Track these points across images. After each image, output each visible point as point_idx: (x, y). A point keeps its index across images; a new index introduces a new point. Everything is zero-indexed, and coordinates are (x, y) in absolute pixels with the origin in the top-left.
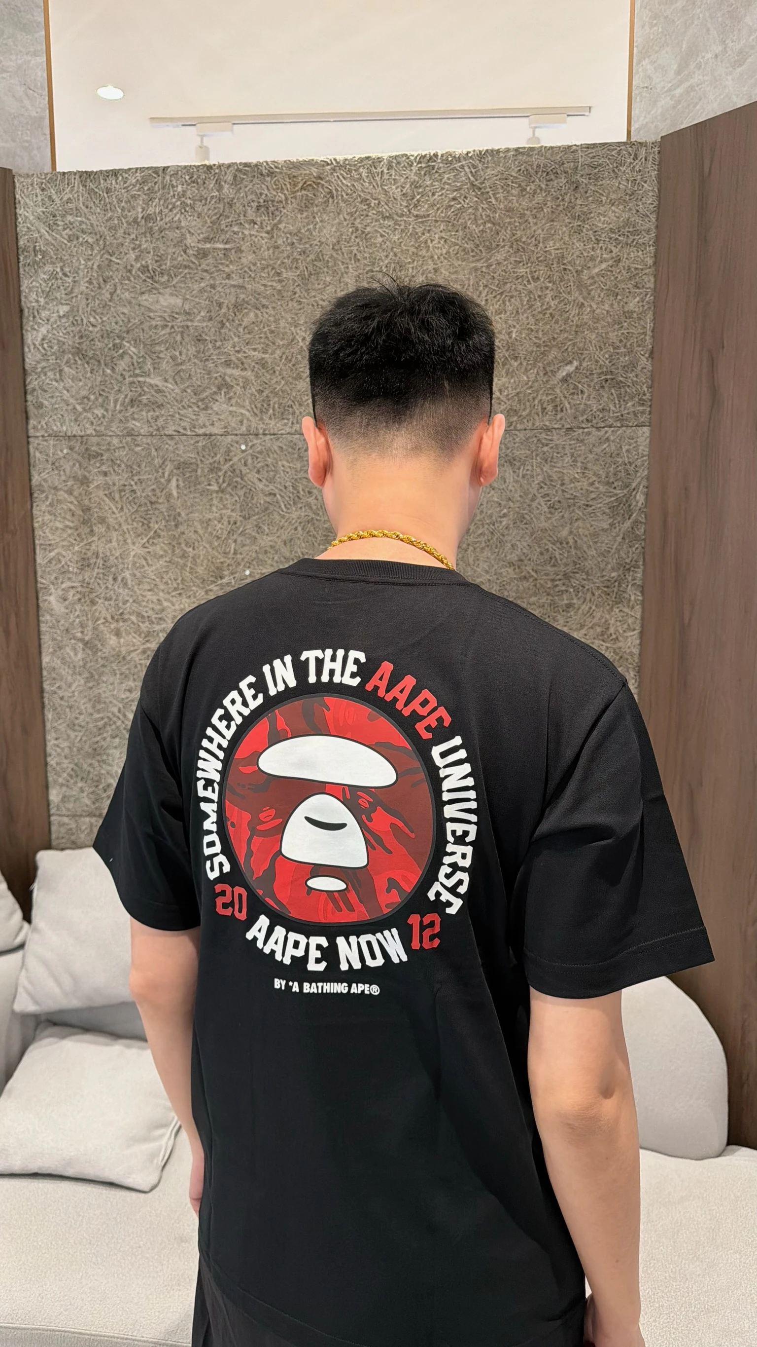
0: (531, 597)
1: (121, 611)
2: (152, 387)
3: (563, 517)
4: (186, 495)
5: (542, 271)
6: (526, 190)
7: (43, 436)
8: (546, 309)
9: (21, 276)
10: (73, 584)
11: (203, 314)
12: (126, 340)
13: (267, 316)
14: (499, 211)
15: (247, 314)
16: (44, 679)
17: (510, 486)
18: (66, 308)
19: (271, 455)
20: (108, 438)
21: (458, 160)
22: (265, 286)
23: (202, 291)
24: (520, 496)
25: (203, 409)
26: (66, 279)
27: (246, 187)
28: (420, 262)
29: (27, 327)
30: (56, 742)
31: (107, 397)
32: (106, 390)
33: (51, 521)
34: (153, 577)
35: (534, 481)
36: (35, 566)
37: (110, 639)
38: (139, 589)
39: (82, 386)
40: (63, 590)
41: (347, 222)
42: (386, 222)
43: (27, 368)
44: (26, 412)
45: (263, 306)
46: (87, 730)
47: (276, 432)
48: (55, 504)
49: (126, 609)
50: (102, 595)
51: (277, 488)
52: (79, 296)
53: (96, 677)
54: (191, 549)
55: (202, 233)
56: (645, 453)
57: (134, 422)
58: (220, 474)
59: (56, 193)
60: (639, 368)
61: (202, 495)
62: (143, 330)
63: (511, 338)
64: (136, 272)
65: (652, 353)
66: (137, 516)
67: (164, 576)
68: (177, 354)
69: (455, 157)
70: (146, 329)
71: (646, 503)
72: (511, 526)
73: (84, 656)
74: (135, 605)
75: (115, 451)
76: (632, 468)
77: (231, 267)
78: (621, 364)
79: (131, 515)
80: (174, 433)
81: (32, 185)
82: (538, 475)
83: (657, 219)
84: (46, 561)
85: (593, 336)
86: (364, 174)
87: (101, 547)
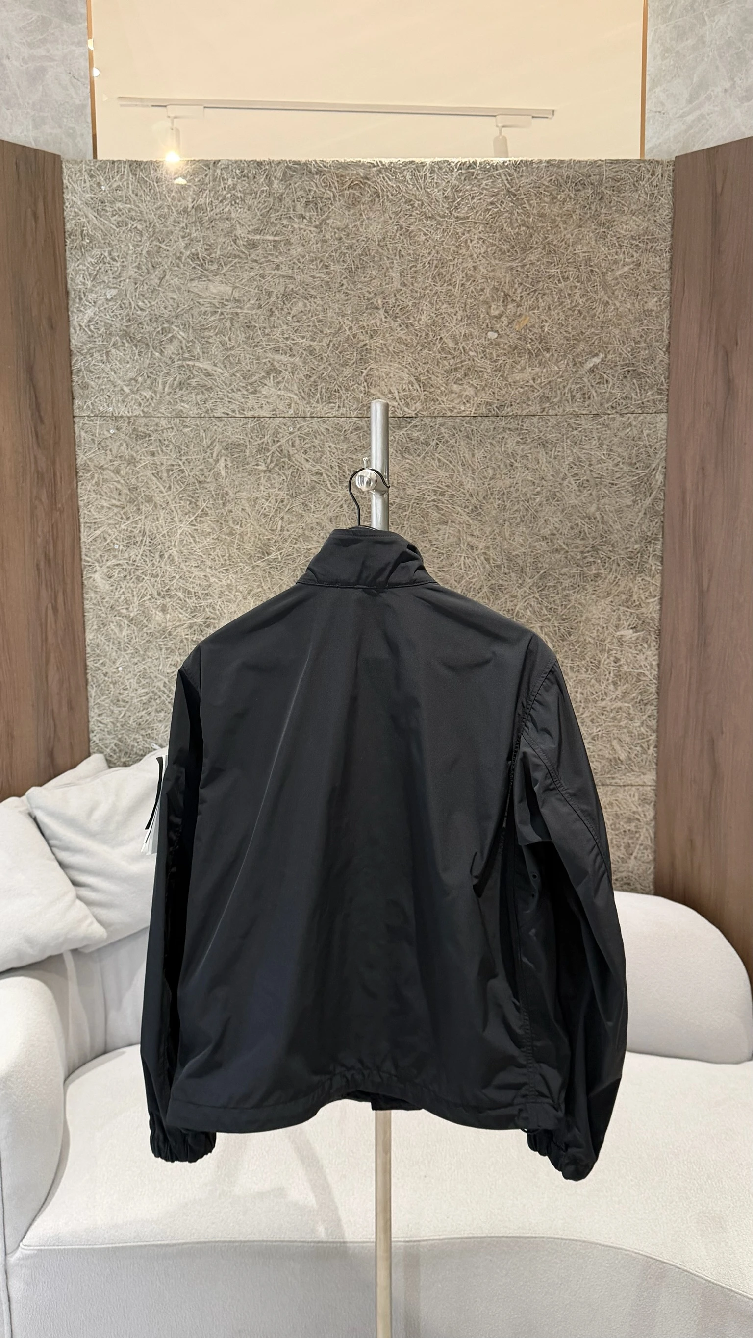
0: (562, 568)
1: (167, 587)
2: (202, 370)
3: (591, 494)
4: (234, 475)
5: (571, 272)
6: (556, 198)
7: (89, 416)
8: (575, 306)
9: (68, 259)
10: (119, 562)
11: (252, 302)
12: (176, 324)
13: (315, 306)
14: (532, 217)
15: (296, 303)
16: (88, 655)
17: (543, 468)
18: (114, 292)
19: (318, 437)
20: (157, 420)
21: (495, 168)
22: (313, 277)
23: (250, 280)
24: (552, 475)
25: (252, 393)
26: (114, 263)
27: (295, 183)
28: (460, 260)
29: (73, 308)
30: (98, 718)
32: (155, 372)
33: (97, 500)
34: (200, 554)
35: (564, 462)
36: (80, 543)
37: (156, 613)
38: (186, 566)
39: (129, 368)
40: (108, 567)
41: (393, 220)
42: (429, 222)
43: (72, 349)
44: (72, 394)
45: (312, 296)
46: (130, 706)
47: (323, 415)
48: (101, 482)
49: (173, 585)
50: (148, 572)
51: (323, 468)
52: (128, 280)
53: (142, 652)
54: (238, 527)
55: (252, 225)
56: (664, 437)
57: (182, 404)
58: (268, 454)
59: (105, 180)
60: (658, 361)
61: (250, 475)
62: (192, 315)
63: (543, 331)
64: (186, 259)
65: (669, 346)
66: (185, 495)
67: (212, 553)
68: (227, 339)
69: (492, 165)
70: (195, 314)
71: (664, 481)
72: (544, 502)
73: (129, 632)
74: (181, 581)
75: (163, 432)
76: (652, 450)
77: (281, 258)
78: (641, 357)
79: (179, 494)
80: (223, 415)
81: (80, 171)
82: (569, 456)
83: (672, 228)
84: (89, 541)
85: (617, 332)
86: (408, 177)
87: (148, 525)
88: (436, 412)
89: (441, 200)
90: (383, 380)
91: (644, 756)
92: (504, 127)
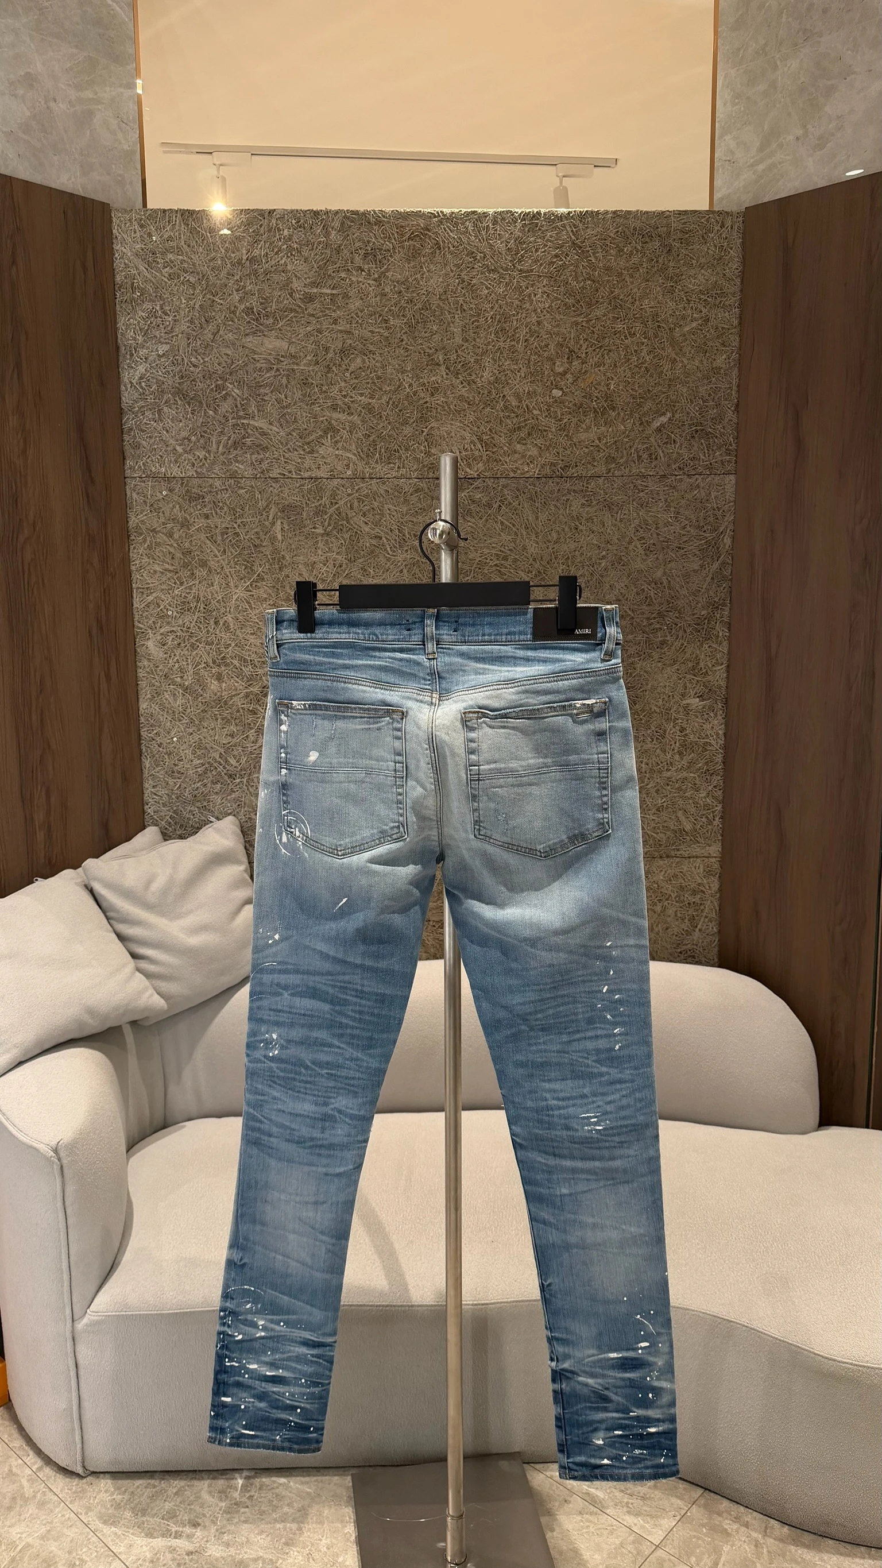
0: (627, 635)
1: (223, 655)
2: (257, 429)
3: (657, 558)
4: (290, 538)
5: (638, 327)
6: (623, 250)
7: (140, 477)
8: (642, 363)
9: (118, 313)
10: (173, 629)
11: (309, 358)
12: (230, 381)
13: (374, 362)
14: (598, 270)
15: (354, 359)
16: (141, 725)
18: (166, 347)
19: (377, 499)
20: (211, 481)
21: (561, 218)
22: (372, 332)
23: (308, 335)
24: (618, 539)
25: (309, 453)
26: (166, 317)
27: (353, 234)
28: (524, 315)
29: (124, 365)
30: (153, 790)
31: (209, 438)
32: (209, 431)
33: (149, 564)
34: (257, 620)
35: (631, 525)
36: (132, 610)
37: (211, 682)
38: (242, 634)
39: (182, 427)
40: (161, 634)
41: (454, 273)
42: (491, 275)
43: (123, 407)
44: (123, 454)
45: (370, 352)
46: (185, 778)
47: (383, 476)
48: (154, 546)
49: (228, 652)
50: (203, 639)
51: (383, 531)
52: (180, 335)
53: (197, 722)
55: (309, 278)
56: (733, 499)
57: (237, 465)
58: (326, 517)
59: (156, 230)
60: (726, 421)
61: (307, 538)
62: (247, 372)
63: (609, 389)
64: (240, 314)
65: (737, 406)
66: (240, 559)
68: (283, 396)
69: (557, 216)
70: (250, 370)
71: (733, 545)
72: (610, 567)
73: (183, 701)
74: (237, 649)
75: (217, 494)
76: (720, 513)
77: (338, 313)
78: (709, 416)
79: (234, 557)
80: (279, 476)
81: (130, 220)
82: (635, 519)
83: (742, 282)
84: (143, 605)
85: (685, 390)
86: (470, 228)
87: (202, 591)
88: (499, 473)
89: (504, 252)
90: (444, 439)
91: (710, 827)
92: (564, 176)
